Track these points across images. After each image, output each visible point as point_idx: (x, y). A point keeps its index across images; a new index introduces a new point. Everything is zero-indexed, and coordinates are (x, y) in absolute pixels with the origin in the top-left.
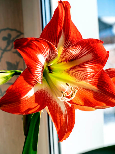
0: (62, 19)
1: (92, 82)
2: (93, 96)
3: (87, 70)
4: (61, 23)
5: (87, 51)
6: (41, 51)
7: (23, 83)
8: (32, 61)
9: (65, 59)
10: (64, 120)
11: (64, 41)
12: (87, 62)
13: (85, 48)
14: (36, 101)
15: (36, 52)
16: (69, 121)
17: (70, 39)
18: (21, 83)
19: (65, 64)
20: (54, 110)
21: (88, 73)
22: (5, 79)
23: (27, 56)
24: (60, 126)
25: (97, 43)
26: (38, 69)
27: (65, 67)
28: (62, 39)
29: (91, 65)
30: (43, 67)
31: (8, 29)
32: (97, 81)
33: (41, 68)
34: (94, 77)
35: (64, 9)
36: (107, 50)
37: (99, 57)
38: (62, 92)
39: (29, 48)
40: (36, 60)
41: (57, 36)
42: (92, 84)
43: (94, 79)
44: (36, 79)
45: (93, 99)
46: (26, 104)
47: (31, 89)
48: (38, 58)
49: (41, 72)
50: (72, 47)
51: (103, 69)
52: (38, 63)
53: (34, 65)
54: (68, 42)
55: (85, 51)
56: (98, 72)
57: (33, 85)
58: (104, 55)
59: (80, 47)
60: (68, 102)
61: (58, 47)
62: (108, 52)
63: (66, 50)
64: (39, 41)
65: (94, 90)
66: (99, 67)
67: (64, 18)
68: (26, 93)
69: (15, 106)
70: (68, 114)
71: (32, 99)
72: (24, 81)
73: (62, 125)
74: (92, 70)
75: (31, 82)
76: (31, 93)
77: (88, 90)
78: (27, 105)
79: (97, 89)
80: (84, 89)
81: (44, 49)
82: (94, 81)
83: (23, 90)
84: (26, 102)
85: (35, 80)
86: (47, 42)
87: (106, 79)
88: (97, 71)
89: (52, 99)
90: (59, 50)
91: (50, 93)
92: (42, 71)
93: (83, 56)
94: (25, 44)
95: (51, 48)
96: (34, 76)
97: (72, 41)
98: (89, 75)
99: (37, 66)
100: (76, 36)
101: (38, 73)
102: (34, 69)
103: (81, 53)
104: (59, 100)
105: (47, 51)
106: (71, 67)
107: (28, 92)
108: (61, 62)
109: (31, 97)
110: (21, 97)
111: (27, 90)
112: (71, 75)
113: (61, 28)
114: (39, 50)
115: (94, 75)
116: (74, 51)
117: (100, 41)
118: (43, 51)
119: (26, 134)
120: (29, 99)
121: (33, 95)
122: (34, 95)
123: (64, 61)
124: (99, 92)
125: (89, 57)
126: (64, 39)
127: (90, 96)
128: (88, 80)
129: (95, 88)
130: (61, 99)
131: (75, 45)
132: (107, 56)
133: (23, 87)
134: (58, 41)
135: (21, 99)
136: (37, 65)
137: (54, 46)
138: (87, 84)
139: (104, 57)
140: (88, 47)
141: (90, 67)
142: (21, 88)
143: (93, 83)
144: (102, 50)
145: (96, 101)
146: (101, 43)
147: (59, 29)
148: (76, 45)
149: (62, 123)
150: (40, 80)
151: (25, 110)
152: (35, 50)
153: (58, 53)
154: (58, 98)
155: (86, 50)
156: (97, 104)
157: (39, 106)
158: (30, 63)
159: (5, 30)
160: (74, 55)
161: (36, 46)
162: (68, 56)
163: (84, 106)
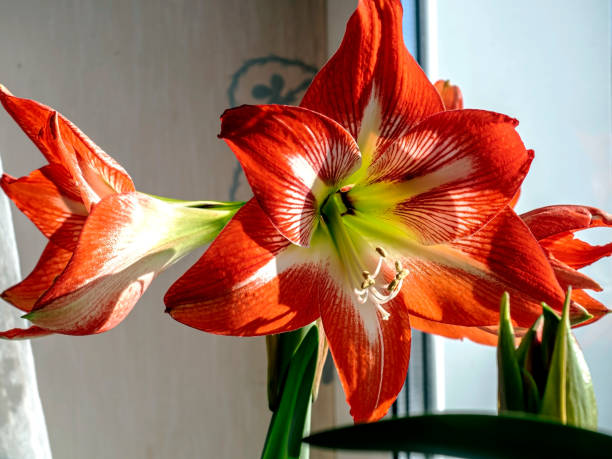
0: (372, 49)
1: (471, 249)
2: (473, 292)
3: (458, 209)
4: (368, 62)
5: (455, 148)
6: (300, 145)
7: (241, 240)
8: (270, 174)
9: (387, 170)
10: (372, 363)
11: (381, 116)
12: (456, 185)
13: (450, 139)
14: (283, 298)
15: (285, 149)
16: (387, 366)
17: (400, 111)
18: (234, 242)
19: (390, 188)
20: (341, 331)
21: (460, 220)
22: (212, 229)
23: (255, 159)
24: (358, 380)
25: (492, 124)
26: (290, 200)
27: (391, 196)
28: (372, 109)
29: (468, 195)
30: (310, 196)
31: (274, 59)
32: (488, 247)
33: (304, 198)
34: (478, 233)
35: (380, 17)
36: (528, 148)
37: (497, 170)
38: (365, 276)
39: (262, 138)
40: (284, 175)
41: (357, 102)
42: (472, 253)
43: (478, 239)
44: (281, 229)
45: (474, 302)
46: (247, 304)
47: (266, 261)
48: (289, 168)
49: (300, 211)
50: (407, 134)
51: (509, 210)
52: (292, 184)
53: (278, 188)
54: (393, 119)
55: (449, 149)
56: (492, 216)
57: (274, 249)
58: (514, 164)
59: (435, 135)
60: (383, 305)
61: (360, 135)
62: (531, 153)
63: (388, 144)
64: (294, 117)
65: (476, 273)
66: (493, 201)
67: (376, 44)
68: (250, 271)
69: (215, 310)
70: (387, 345)
71: (271, 292)
72: (244, 234)
73: (364, 376)
74: (470, 209)
75: (269, 239)
76: (267, 273)
77: (457, 272)
78: (250, 309)
79: (489, 271)
80: (446, 268)
81: (311, 139)
82: (479, 245)
83: (240, 263)
84: (249, 298)
85: (280, 235)
86: (322, 119)
87: (522, 240)
88: (489, 213)
89: (339, 295)
90: (367, 145)
91: (334, 276)
92: (306, 207)
93: (444, 163)
94: (251, 124)
95: (335, 137)
96: (276, 222)
97: (406, 116)
98: (460, 226)
99: (288, 192)
100: (422, 100)
101: (293, 213)
102: (276, 200)
103: (438, 156)
104: (356, 296)
105: (322, 146)
106: (407, 196)
107: (256, 270)
108: (379, 180)
109: (268, 286)
110: (233, 282)
111: (254, 262)
112: (408, 224)
113: (369, 77)
114: (295, 141)
115: (477, 227)
116: (416, 149)
117: (501, 118)
118: (306, 147)
119: (274, 406)
120: (259, 290)
121: (274, 279)
122: (278, 280)
123: (386, 177)
124: (493, 280)
125: (464, 167)
126: (380, 110)
127: (463, 292)
128: (458, 240)
129: (480, 267)
130: (363, 296)
131: (415, 128)
132: (523, 166)
133: (240, 254)
134: (359, 117)
135: (234, 288)
136: (288, 188)
137: (347, 131)
138: (456, 253)
139: (513, 167)
140: (458, 138)
141: (464, 199)
142: (234, 255)
143: (475, 251)
144: (507, 147)
145: (483, 309)
146: (506, 125)
147: (360, 80)
148: (420, 130)
149: (365, 371)
150: (297, 236)
151: (244, 324)
152: (281, 144)
153: (360, 154)
154: (357, 291)
155: (453, 145)
156: (487, 317)
157: (292, 315)
158: (263, 183)
159: (262, 61)
160: (414, 161)
161: (286, 132)
162: (396, 162)
163: (441, 322)
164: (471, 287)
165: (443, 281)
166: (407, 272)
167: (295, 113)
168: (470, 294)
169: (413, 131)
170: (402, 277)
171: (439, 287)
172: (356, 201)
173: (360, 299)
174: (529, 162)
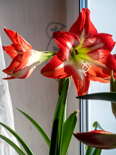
0: (84, 20)
1: (102, 62)
2: (103, 71)
3: (100, 54)
4: (83, 23)
5: (100, 41)
6: (69, 40)
7: (57, 59)
9: (85, 45)
10: (82, 85)
11: (85, 34)
12: (100, 49)
13: (99, 39)
14: (65, 71)
15: (66, 40)
16: (85, 86)
17: (89, 33)
18: (55, 59)
19: (86, 49)
20: (76, 78)
21: (100, 56)
23: (60, 43)
24: (79, 88)
25: (107, 36)
26: (67, 51)
27: (86, 51)
28: (83, 33)
29: (102, 51)
30: (70, 50)
31: (55, 23)
32: (106, 61)
33: (69, 51)
34: (104, 59)
35: (86, 14)
36: (114, 41)
37: (108, 45)
38: (82, 67)
39: (61, 38)
40: (66, 46)
41: (80, 31)
42: (103, 63)
43: (104, 60)
44: (65, 57)
45: (103, 73)
46: (58, 72)
47: (62, 63)
48: (67, 44)
49: (68, 53)
50: (90, 38)
51: (110, 54)
52: (67, 48)
53: (64, 48)
54: (87, 35)
55: (98, 41)
56: (107, 55)
57: (63, 61)
58: (112, 45)
59: (96, 38)
60: (85, 73)
61: (81, 38)
62: (115, 42)
63: (86, 40)
64: (68, 34)
65: (103, 67)
66: (107, 52)
67: (85, 19)
68: (58, 65)
69: (51, 74)
70: (85, 81)
71: (62, 70)
72: (57, 58)
73: (81, 88)
74: (102, 54)
75: (62, 59)
76: (62, 66)
77: (99, 67)
78: (58, 73)
79: (106, 66)
80: (97, 66)
81: (71, 38)
82: (104, 61)
83: (56, 64)
84: (58, 71)
85: (65, 58)
86: (73, 34)
87: (112, 60)
88: (106, 54)
89: (75, 71)
90: (82, 40)
91: (74, 67)
92: (70, 53)
93: (97, 44)
94: (59, 35)
95: (76, 38)
96: (64, 55)
97: (90, 34)
98: (100, 57)
99: (66, 49)
100: (93, 31)
101: (67, 54)
102: (64, 51)
103: (96, 43)
104: (79, 71)
105: (73, 40)
106: (89, 51)
107: (59, 65)
108: (83, 48)
109: (62, 69)
110: (55, 68)
111: (59, 64)
112: (89, 56)
113: (83, 26)
114: (68, 39)
115: (104, 57)
116: (92, 41)
117: (109, 35)
118: (70, 40)
120: (60, 70)
121: (63, 67)
122: (64, 68)
123: (85, 47)
124: (107, 68)
125: (102, 45)
126: (85, 33)
127: (100, 71)
128: (100, 60)
129: (104, 66)
130: (81, 71)
132: (113, 45)
133: (57, 62)
134: (81, 34)
135: (55, 69)
136: (66, 48)
137: (78, 37)
138: (99, 63)
139: (111, 45)
140: (100, 39)
141: (101, 52)
142: (55, 62)
143: (103, 62)
144: (110, 41)
145: (105, 74)
146: (110, 36)
147: (81, 27)
148: (93, 37)
149: (81, 86)
150: (68, 58)
151: (57, 76)
152: (65, 39)
153: (80, 42)
154: (79, 70)
155: (99, 40)
156: (105, 76)
157: (66, 75)
158: (62, 47)
159: (53, 23)
160: (91, 44)
161: (66, 37)
162: (87, 44)
163: (96, 77)
164: (102, 69)
165: (97, 68)
166: (90, 66)
167: (68, 33)
168: (102, 71)
169: (91, 37)
170: (90, 67)
171: (96, 69)
172: (78, 52)
173: (80, 72)
174: (115, 44)
